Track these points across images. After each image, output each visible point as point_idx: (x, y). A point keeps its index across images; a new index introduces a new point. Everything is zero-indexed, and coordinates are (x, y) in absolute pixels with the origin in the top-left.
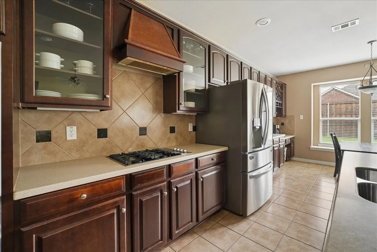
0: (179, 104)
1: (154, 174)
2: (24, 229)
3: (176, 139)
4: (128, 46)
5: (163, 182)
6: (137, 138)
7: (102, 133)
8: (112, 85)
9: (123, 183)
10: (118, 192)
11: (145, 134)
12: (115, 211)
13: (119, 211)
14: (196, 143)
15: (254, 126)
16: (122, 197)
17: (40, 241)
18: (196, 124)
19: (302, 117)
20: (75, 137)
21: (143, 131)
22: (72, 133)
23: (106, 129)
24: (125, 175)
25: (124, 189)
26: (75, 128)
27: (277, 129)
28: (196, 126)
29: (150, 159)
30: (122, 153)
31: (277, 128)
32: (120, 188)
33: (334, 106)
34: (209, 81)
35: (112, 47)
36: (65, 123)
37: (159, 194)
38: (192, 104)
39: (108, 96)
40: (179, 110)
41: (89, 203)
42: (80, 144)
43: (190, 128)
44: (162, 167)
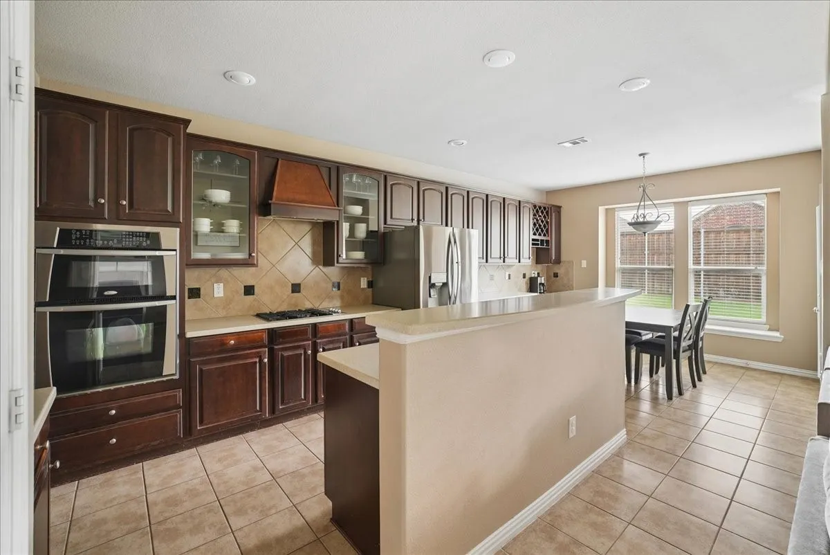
0: (339, 256)
1: (296, 331)
2: (192, 360)
3: (342, 297)
4: (272, 206)
5: (308, 340)
6: (288, 296)
7: (249, 290)
8: (257, 242)
9: (265, 336)
10: (259, 344)
11: (299, 292)
12: (257, 360)
13: (261, 361)
14: (373, 303)
15: (432, 282)
16: (264, 349)
17: (201, 370)
18: (372, 277)
19: (584, 263)
20: (221, 295)
21: (296, 288)
22: (219, 291)
23: (253, 286)
24: (268, 329)
25: (266, 341)
26: (222, 284)
27: (540, 284)
28: (372, 281)
29: (296, 317)
30: (270, 312)
31: (539, 282)
32: (262, 340)
33: (712, 236)
34: (385, 223)
35: (258, 203)
36: (213, 280)
37: (303, 352)
38: (359, 255)
39: (253, 254)
40: (338, 263)
41: (235, 349)
42: (227, 301)
43: (364, 283)
44: (307, 325)
